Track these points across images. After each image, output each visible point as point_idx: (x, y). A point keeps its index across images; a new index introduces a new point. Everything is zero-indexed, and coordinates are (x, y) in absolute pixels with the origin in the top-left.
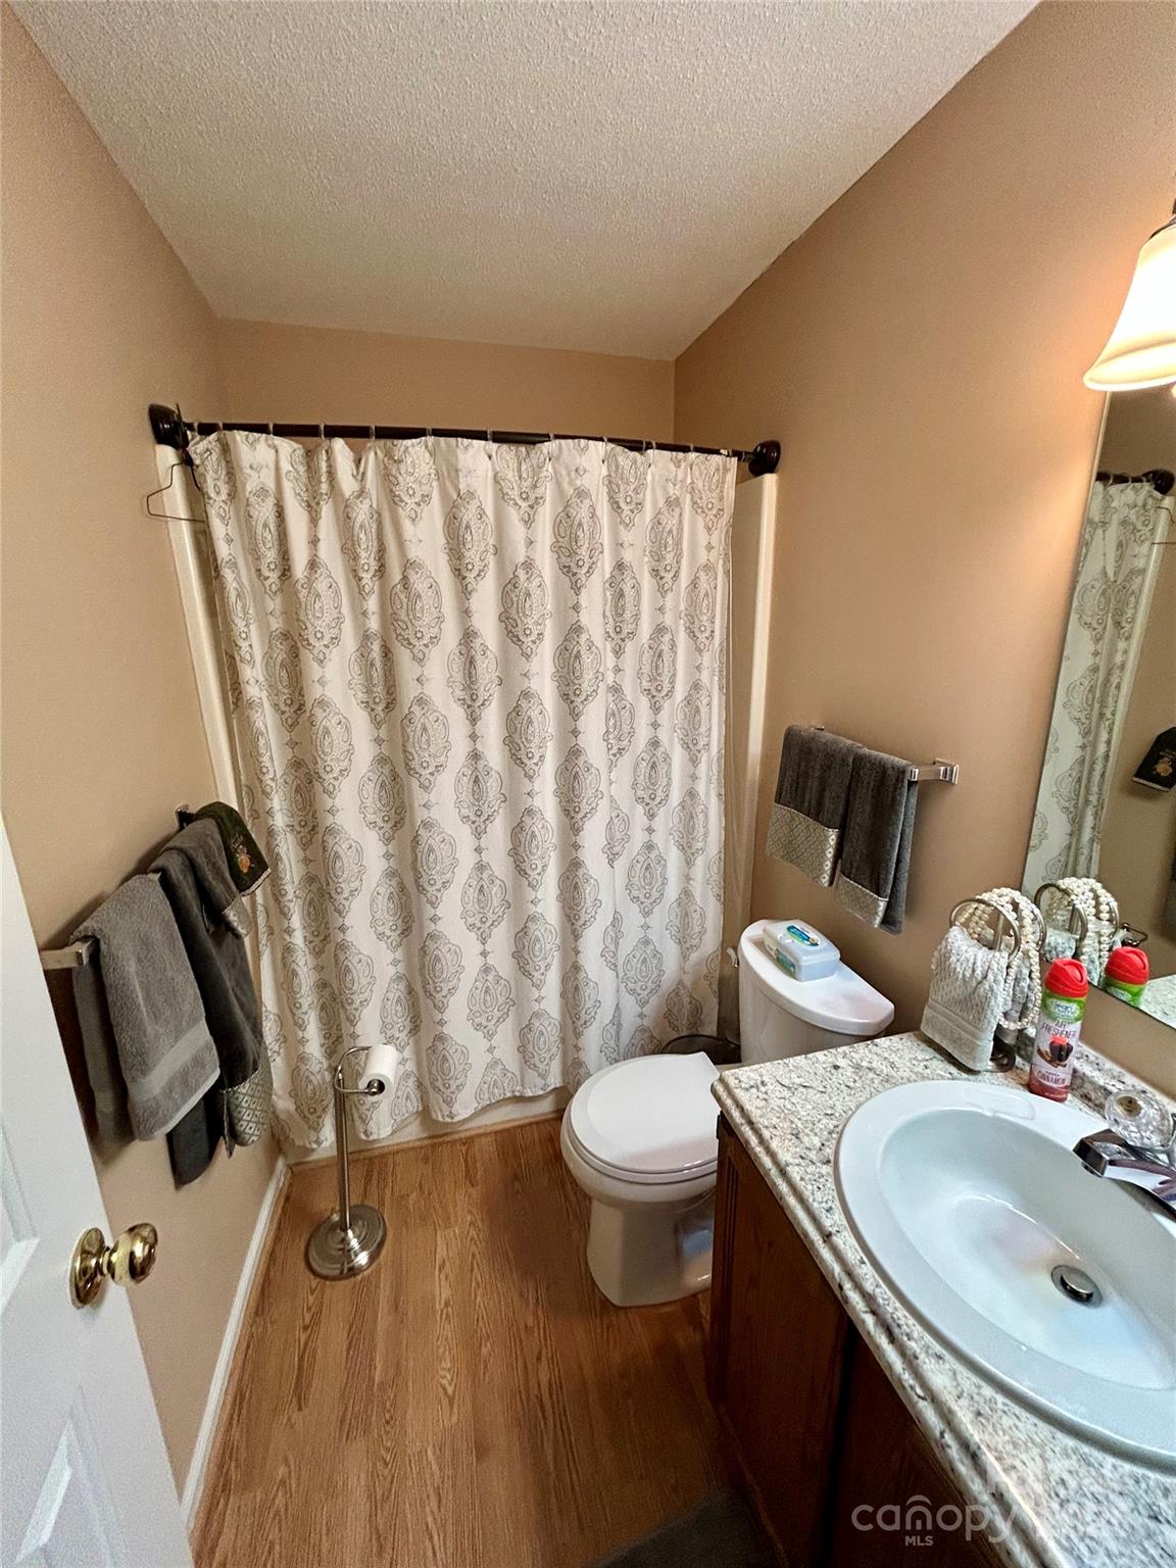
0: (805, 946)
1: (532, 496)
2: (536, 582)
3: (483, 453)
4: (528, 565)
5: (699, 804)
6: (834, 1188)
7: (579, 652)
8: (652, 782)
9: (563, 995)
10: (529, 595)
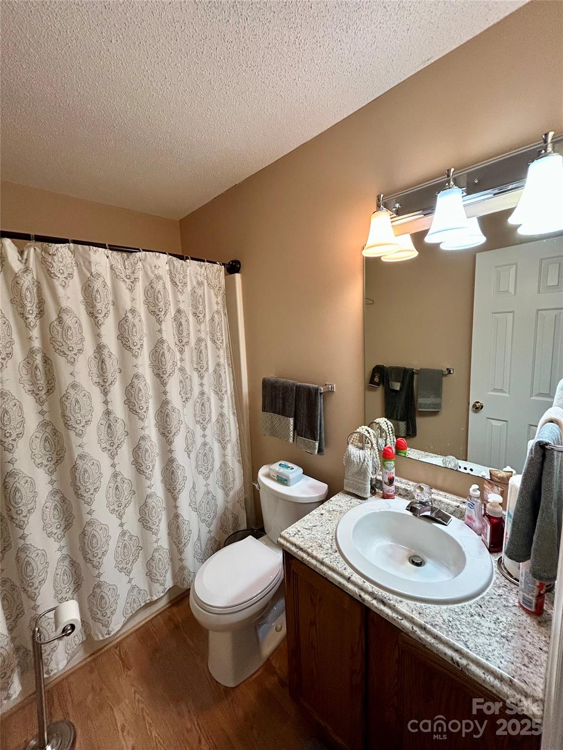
0: (289, 470)
1: (132, 277)
2: (137, 320)
3: (103, 254)
4: (133, 311)
5: (226, 419)
6: (343, 560)
7: (163, 352)
8: (203, 411)
9: (169, 534)
10: (134, 325)
